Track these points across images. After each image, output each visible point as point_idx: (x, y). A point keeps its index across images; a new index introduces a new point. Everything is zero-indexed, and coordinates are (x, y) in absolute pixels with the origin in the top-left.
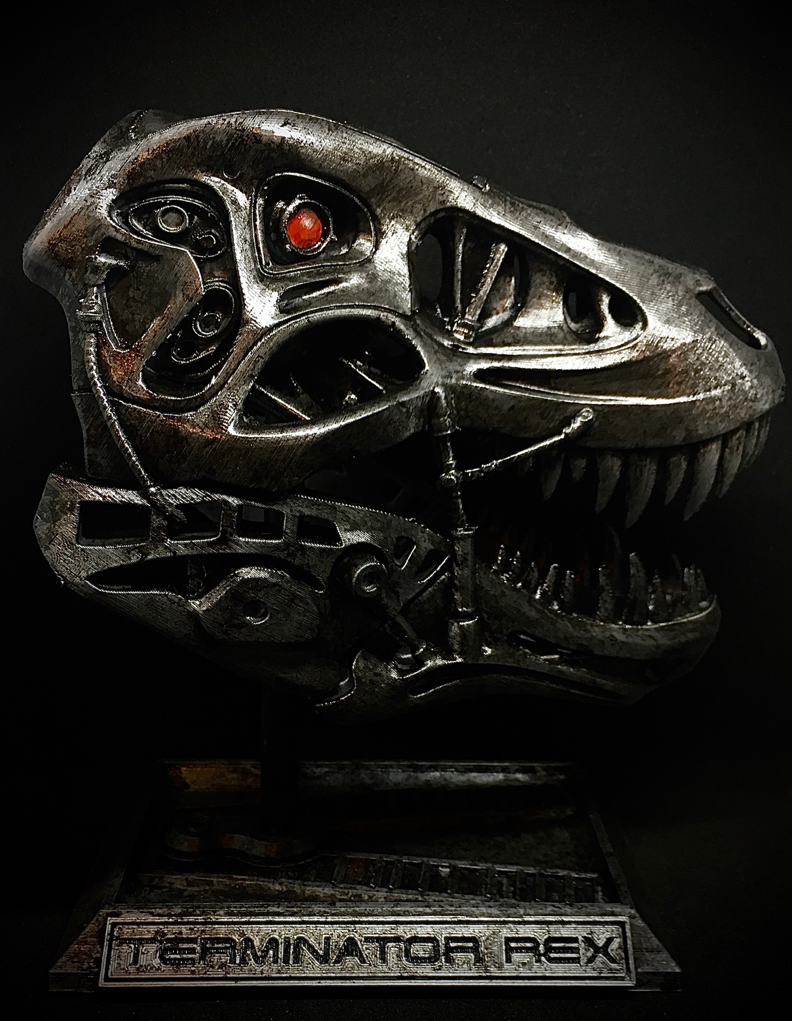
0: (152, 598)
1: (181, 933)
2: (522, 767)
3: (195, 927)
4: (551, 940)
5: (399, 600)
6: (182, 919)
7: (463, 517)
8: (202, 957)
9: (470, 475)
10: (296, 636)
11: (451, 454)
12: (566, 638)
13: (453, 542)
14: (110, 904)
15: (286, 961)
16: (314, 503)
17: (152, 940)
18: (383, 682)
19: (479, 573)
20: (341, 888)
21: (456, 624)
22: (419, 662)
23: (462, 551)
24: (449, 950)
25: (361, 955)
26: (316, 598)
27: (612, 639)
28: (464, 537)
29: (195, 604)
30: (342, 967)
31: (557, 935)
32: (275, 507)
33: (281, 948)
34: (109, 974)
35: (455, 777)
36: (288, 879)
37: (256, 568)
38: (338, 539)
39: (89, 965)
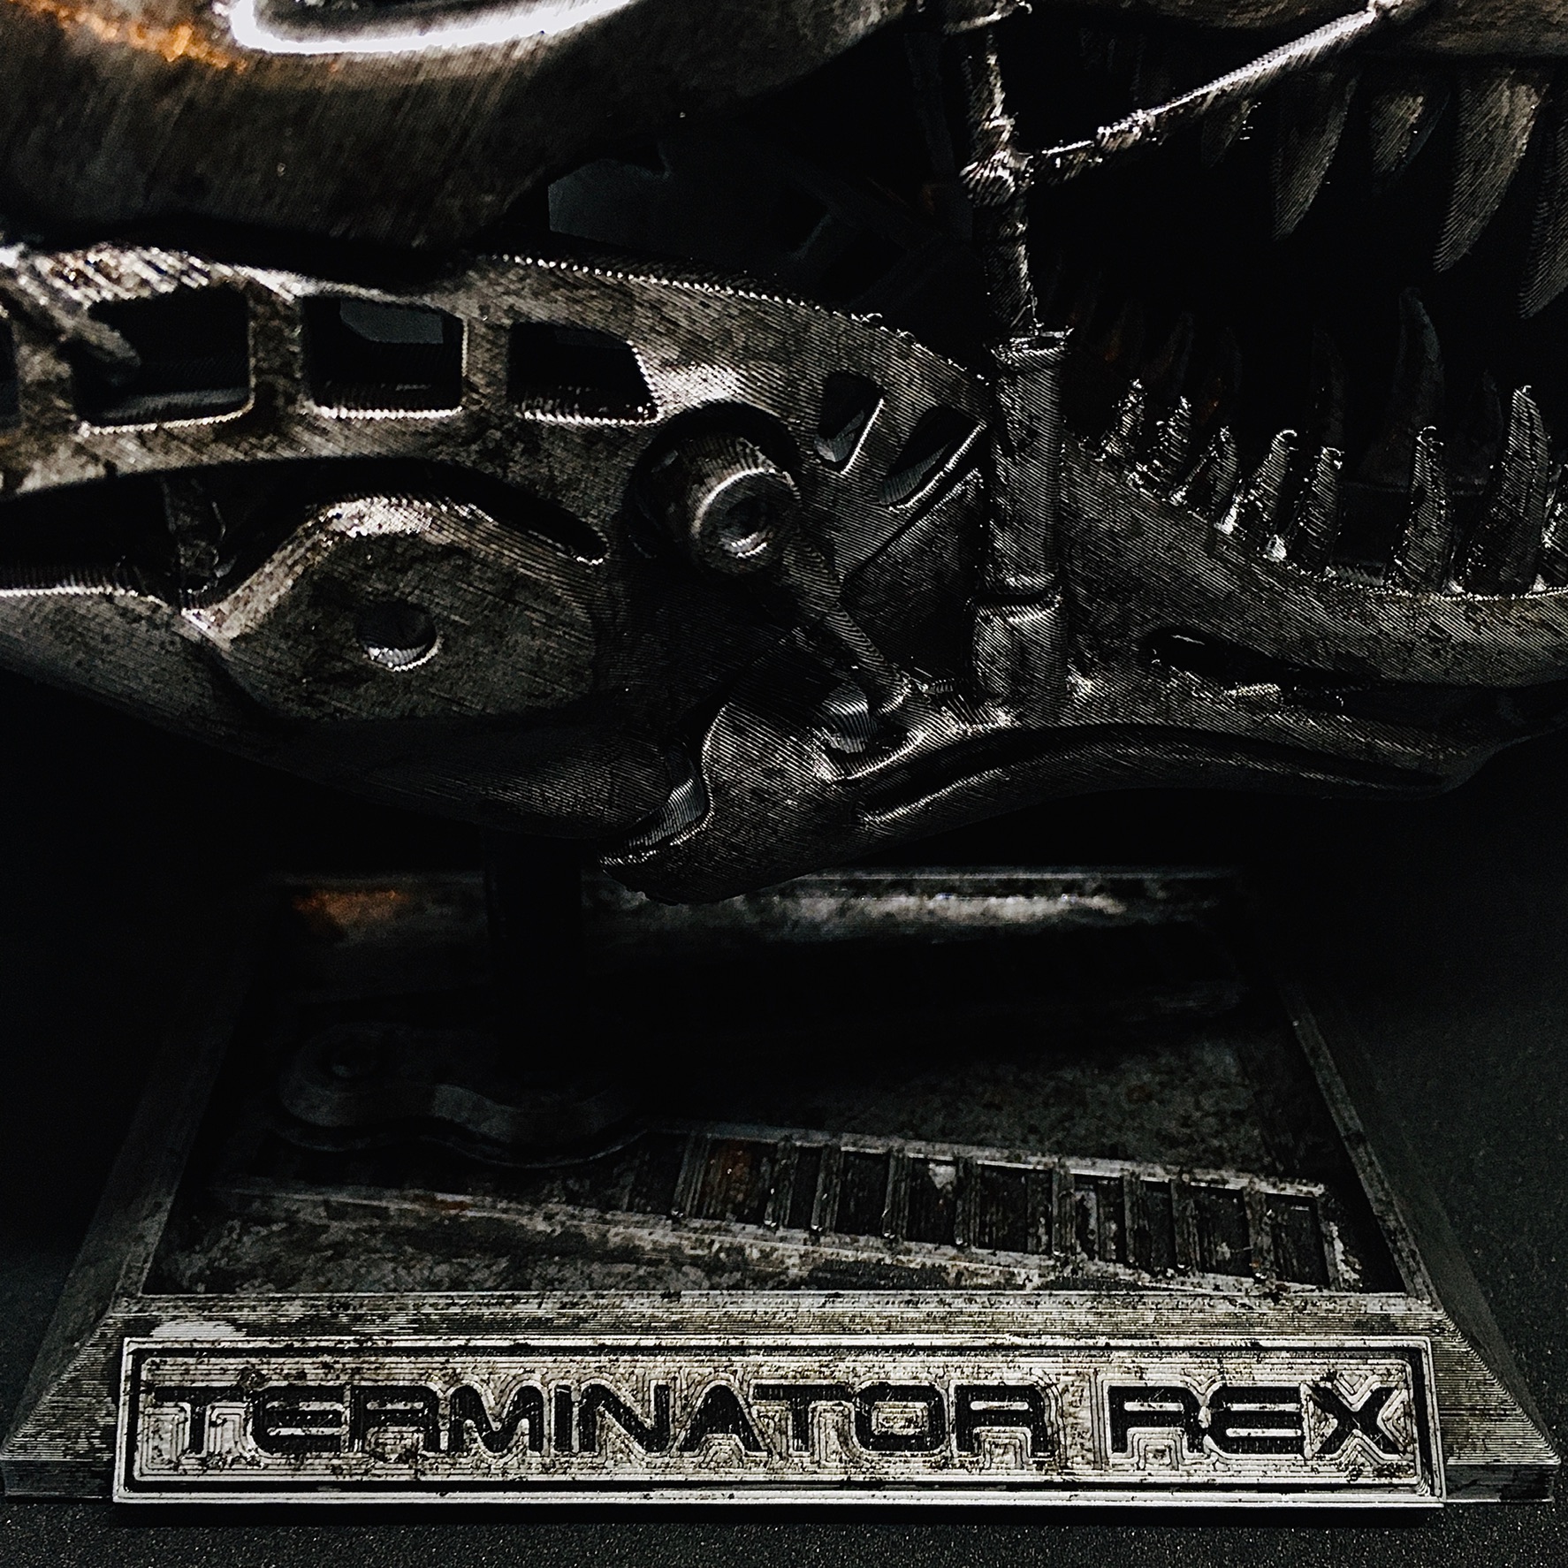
0: (65, 610)
1: (302, 1375)
2: (1112, 881)
3: (338, 1362)
4: (1227, 1394)
5: (830, 564)
6: (304, 1341)
7: (1029, 301)
8: (357, 1431)
9: (1058, 161)
10: (530, 695)
11: (999, 96)
12: (1307, 642)
13: (994, 383)
14: (131, 1296)
15: (563, 1443)
16: (557, 281)
17: (233, 1394)
18: (790, 792)
19: (1070, 470)
20: (695, 1230)
21: (997, 621)
22: (894, 731)
23: (1023, 409)
24: (968, 1417)
25: (748, 1428)
26: (579, 581)
27: (1438, 638)
28: (1028, 369)
29: (199, 622)
30: (701, 1458)
31: (1245, 1383)
32: (427, 300)
33: (549, 1413)
34: (136, 1473)
35: (956, 908)
36: (568, 1203)
37: (386, 501)
38: (641, 394)
39: (91, 1443)
